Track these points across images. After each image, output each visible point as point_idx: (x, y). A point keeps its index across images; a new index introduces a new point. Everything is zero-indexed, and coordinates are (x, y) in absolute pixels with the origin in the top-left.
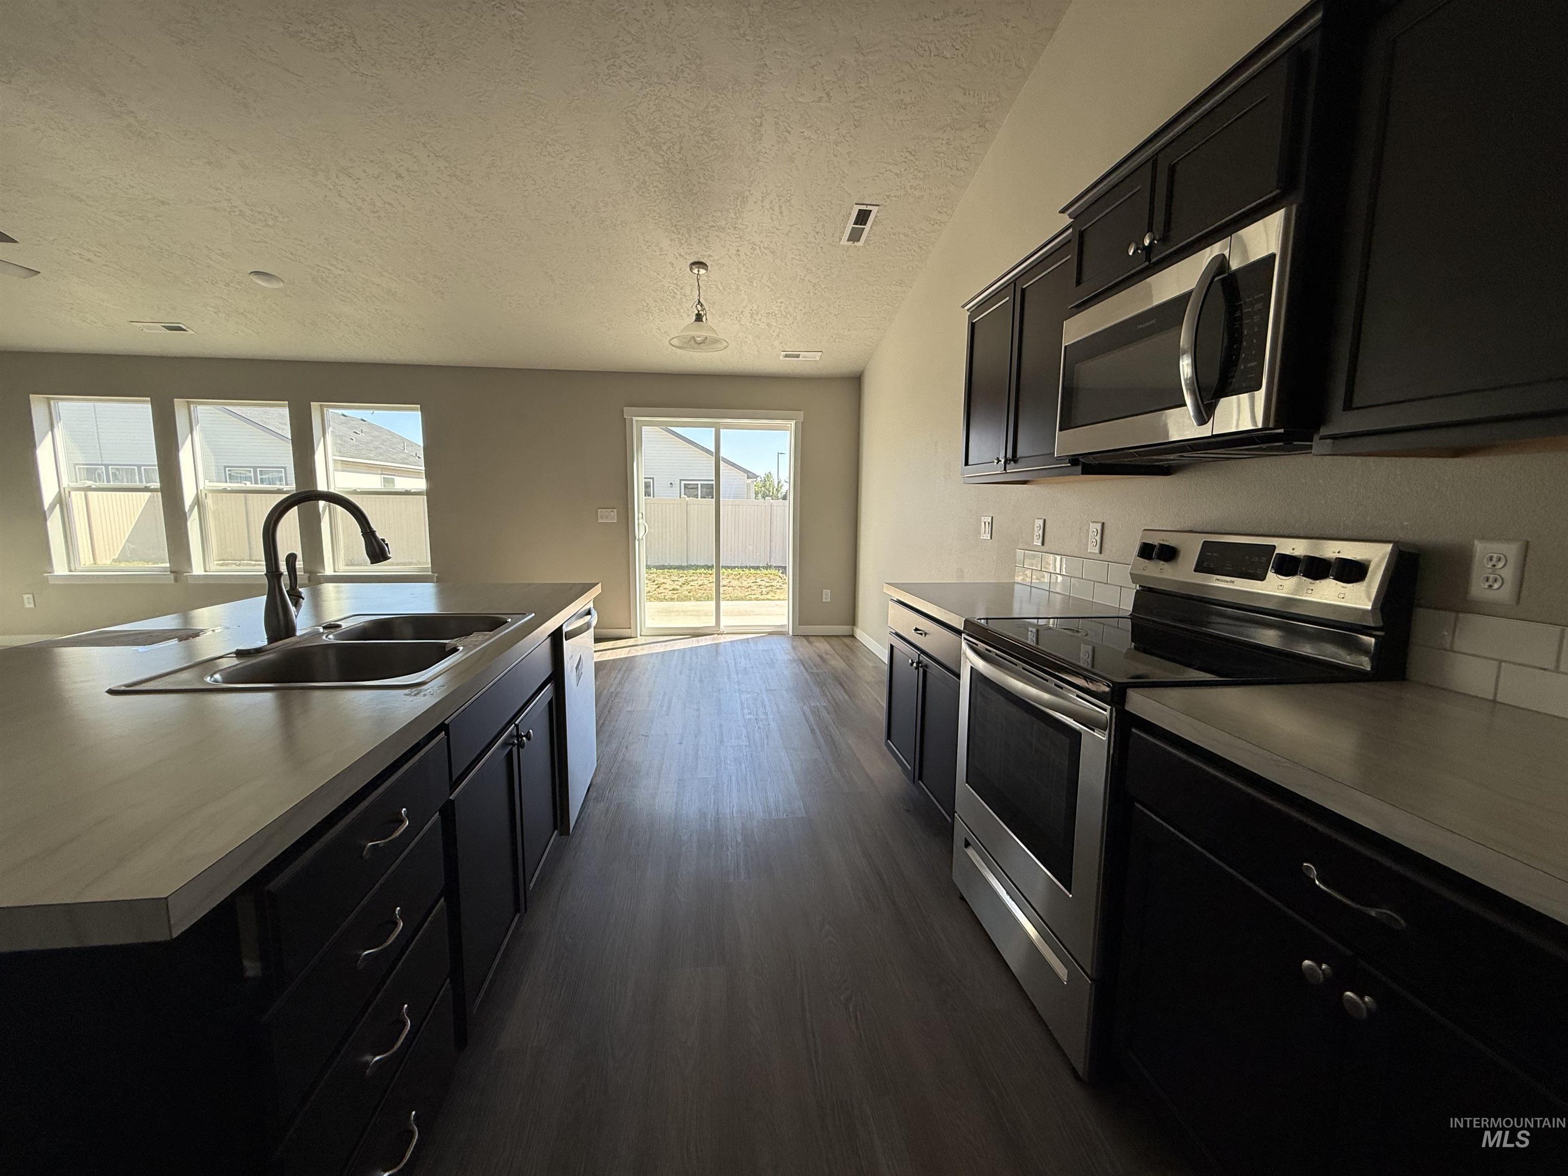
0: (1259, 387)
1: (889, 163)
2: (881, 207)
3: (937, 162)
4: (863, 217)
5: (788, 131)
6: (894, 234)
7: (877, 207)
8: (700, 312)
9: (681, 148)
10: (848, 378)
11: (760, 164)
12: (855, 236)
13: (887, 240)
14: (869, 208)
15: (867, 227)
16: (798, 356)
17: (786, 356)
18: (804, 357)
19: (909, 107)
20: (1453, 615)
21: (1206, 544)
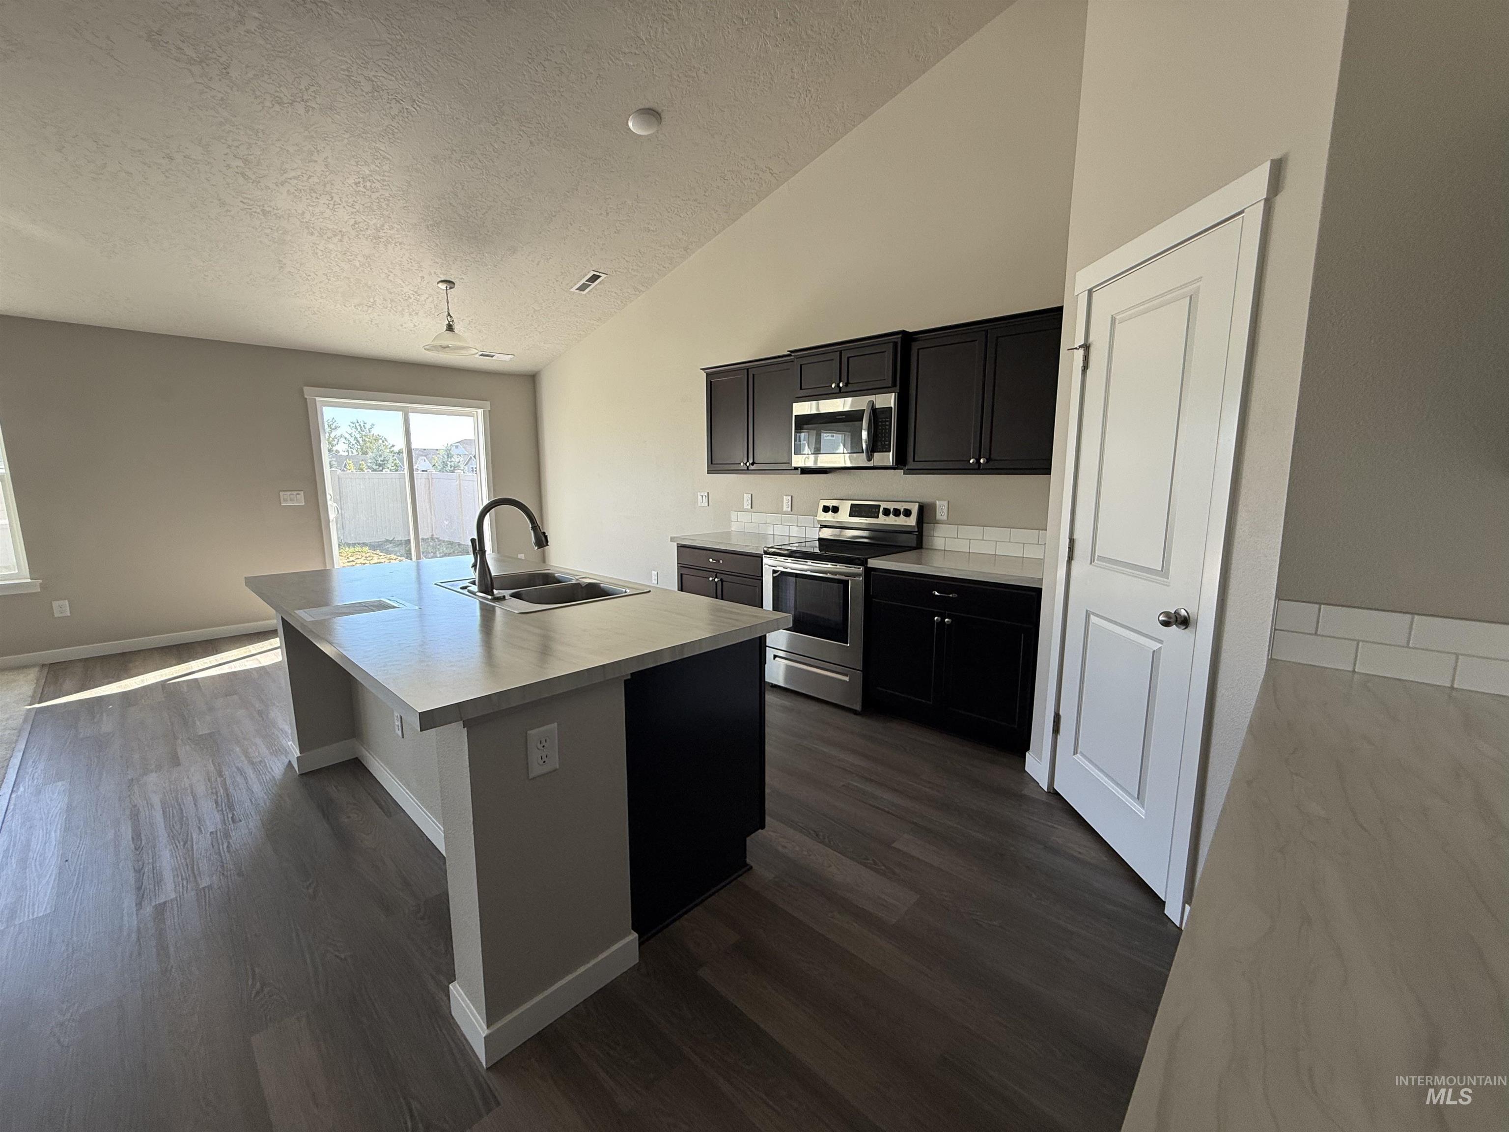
0: (890, 451)
1: (625, 255)
2: (608, 276)
3: (653, 260)
4: (594, 278)
5: (571, 224)
6: (609, 292)
7: (606, 276)
8: (451, 323)
9: (487, 212)
10: (525, 375)
11: (541, 235)
12: (582, 288)
13: (602, 294)
14: (601, 274)
15: (593, 285)
16: (492, 356)
17: (482, 355)
18: (498, 357)
19: (650, 232)
20: (932, 525)
21: (852, 505)
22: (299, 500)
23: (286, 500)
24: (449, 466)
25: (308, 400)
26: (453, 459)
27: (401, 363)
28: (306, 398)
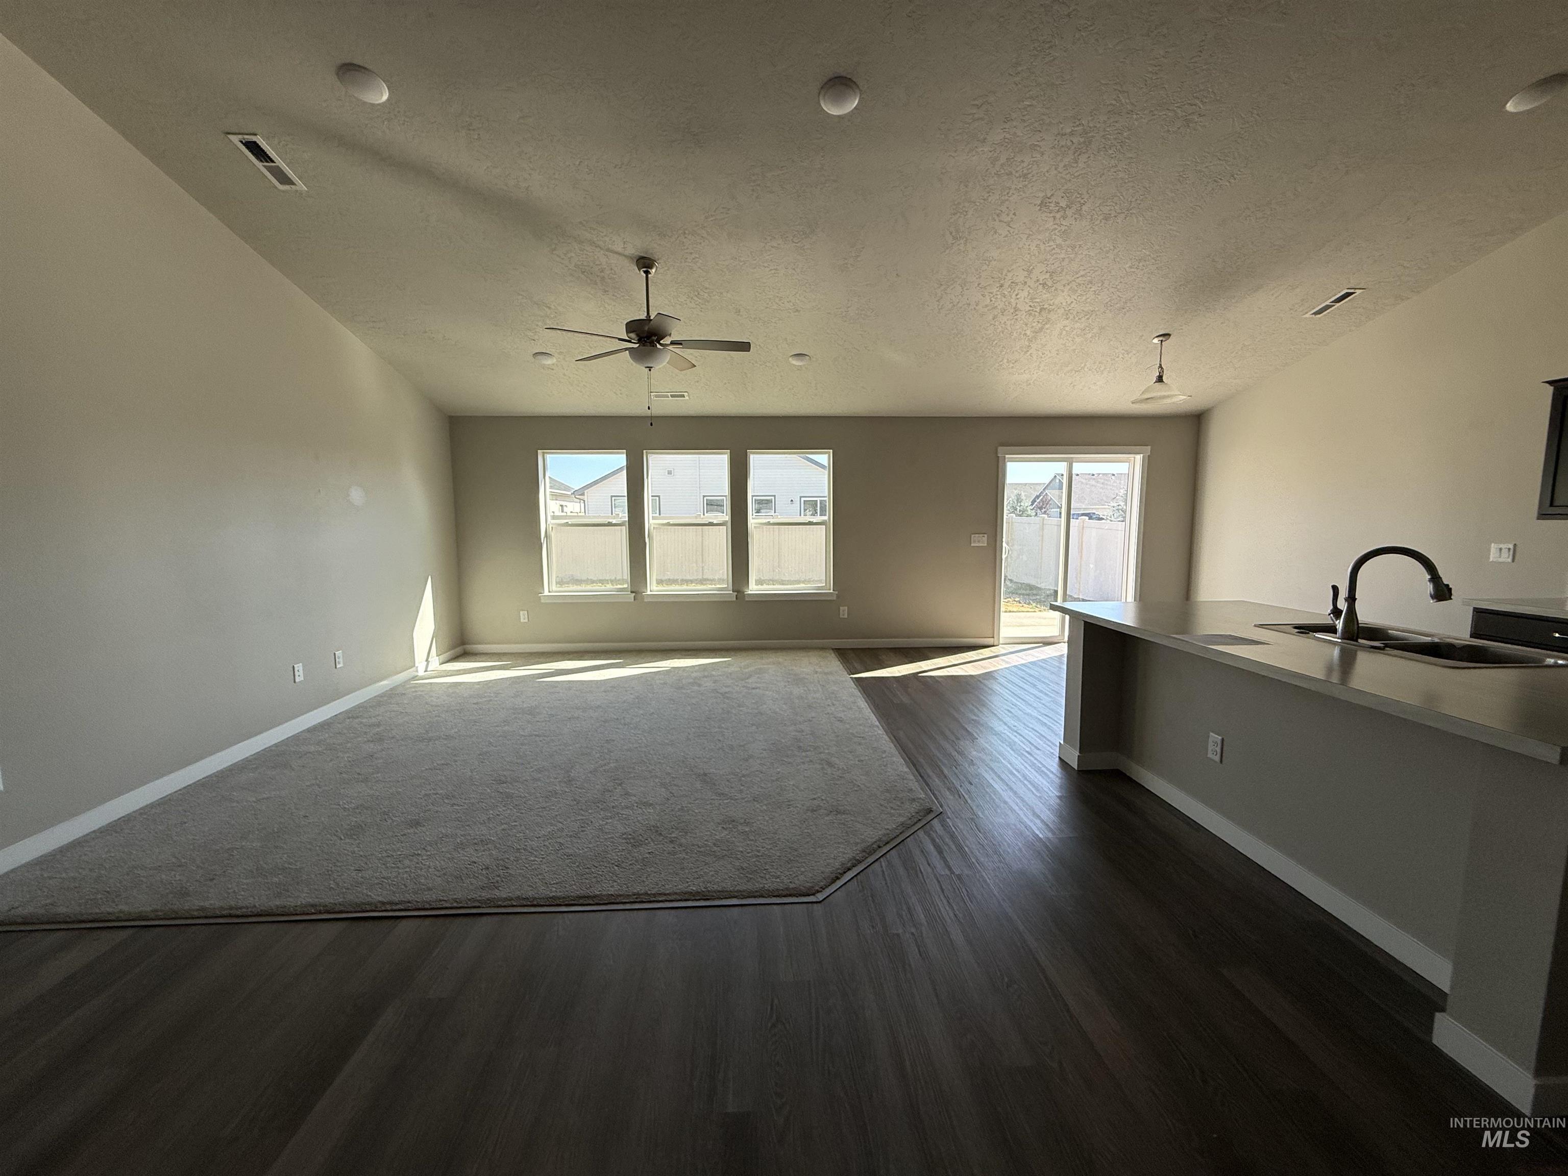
22: (981, 541)
23: (974, 542)
24: (1018, 510)
25: (1000, 458)
26: (1022, 504)
27: (1053, 417)
28: (998, 457)
